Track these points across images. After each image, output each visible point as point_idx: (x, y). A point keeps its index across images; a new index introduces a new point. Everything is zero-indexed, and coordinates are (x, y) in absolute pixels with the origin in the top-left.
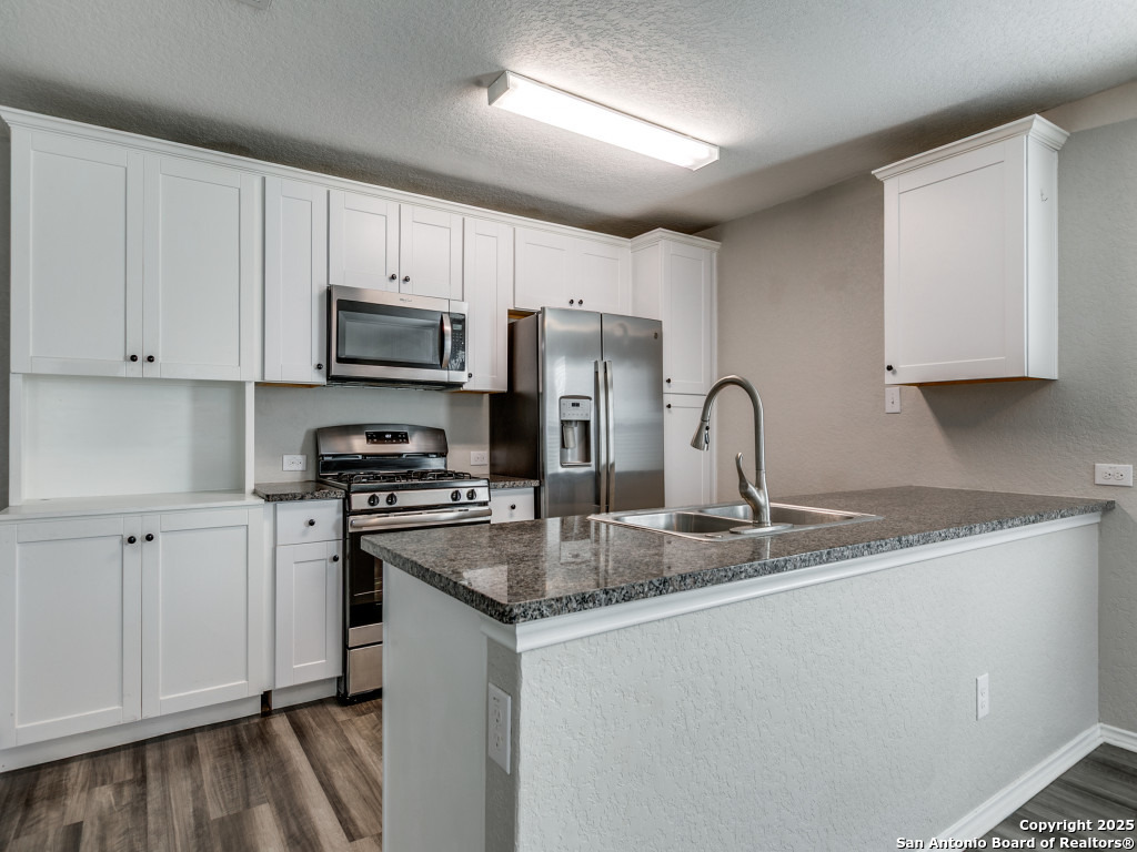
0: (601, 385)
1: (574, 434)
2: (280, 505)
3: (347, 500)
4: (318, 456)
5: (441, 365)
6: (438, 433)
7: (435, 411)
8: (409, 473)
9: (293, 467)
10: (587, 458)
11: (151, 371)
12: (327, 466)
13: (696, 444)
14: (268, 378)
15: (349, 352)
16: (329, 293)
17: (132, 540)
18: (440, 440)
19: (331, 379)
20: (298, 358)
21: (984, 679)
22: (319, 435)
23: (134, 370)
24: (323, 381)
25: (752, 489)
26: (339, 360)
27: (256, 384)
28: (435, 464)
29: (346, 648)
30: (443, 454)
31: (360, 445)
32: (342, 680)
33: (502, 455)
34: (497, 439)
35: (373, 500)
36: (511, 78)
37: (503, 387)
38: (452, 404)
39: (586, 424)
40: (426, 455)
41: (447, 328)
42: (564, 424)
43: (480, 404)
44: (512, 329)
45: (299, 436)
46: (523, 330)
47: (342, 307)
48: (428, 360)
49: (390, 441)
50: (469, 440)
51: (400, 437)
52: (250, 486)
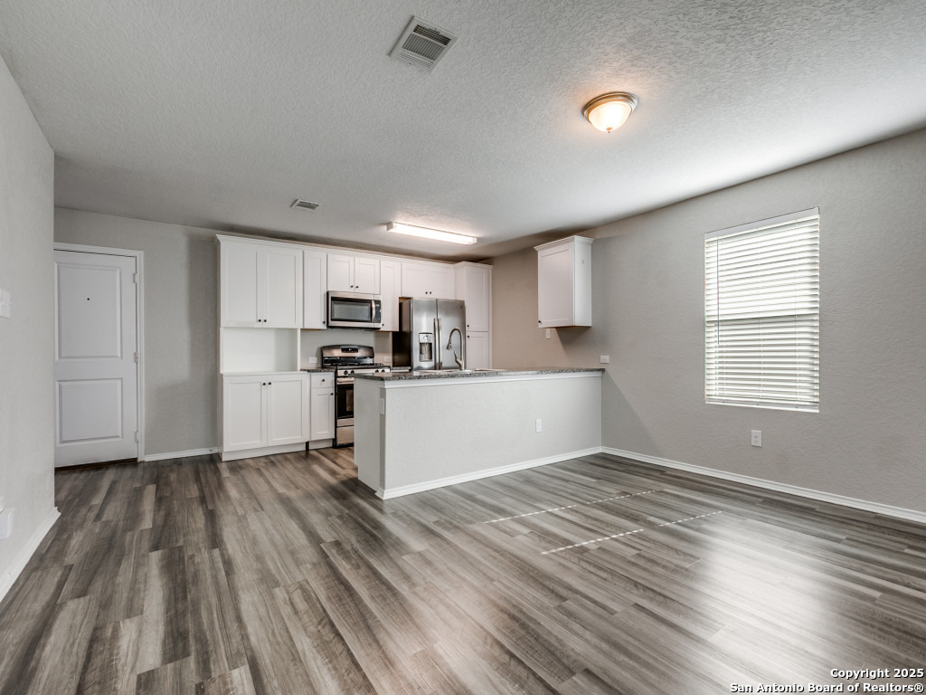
0: (437, 328)
1: (426, 349)
2: (313, 374)
3: (336, 372)
4: (323, 357)
5: (371, 322)
6: (370, 349)
7: (369, 340)
8: (358, 363)
9: (313, 362)
10: (431, 358)
11: (265, 325)
12: (326, 361)
13: (448, 348)
14: (306, 327)
15: (335, 317)
16: (328, 293)
17: (264, 384)
18: (371, 352)
19: (328, 327)
20: (316, 319)
21: (539, 421)
22: (323, 349)
23: (260, 325)
24: (326, 328)
25: (458, 360)
26: (332, 320)
27: (302, 329)
28: (369, 361)
29: (336, 427)
30: (372, 357)
31: (337, 353)
32: (335, 440)
33: (397, 358)
34: (395, 352)
35: (346, 372)
36: (394, 224)
37: (397, 329)
38: (376, 336)
39: (430, 344)
40: (365, 358)
41: (374, 306)
42: (421, 344)
43: (388, 336)
44: (401, 305)
45: (315, 349)
46: (405, 306)
47: (334, 300)
48: (366, 319)
49: (351, 352)
50: (384, 352)
51: (355, 350)
52: (299, 368)
